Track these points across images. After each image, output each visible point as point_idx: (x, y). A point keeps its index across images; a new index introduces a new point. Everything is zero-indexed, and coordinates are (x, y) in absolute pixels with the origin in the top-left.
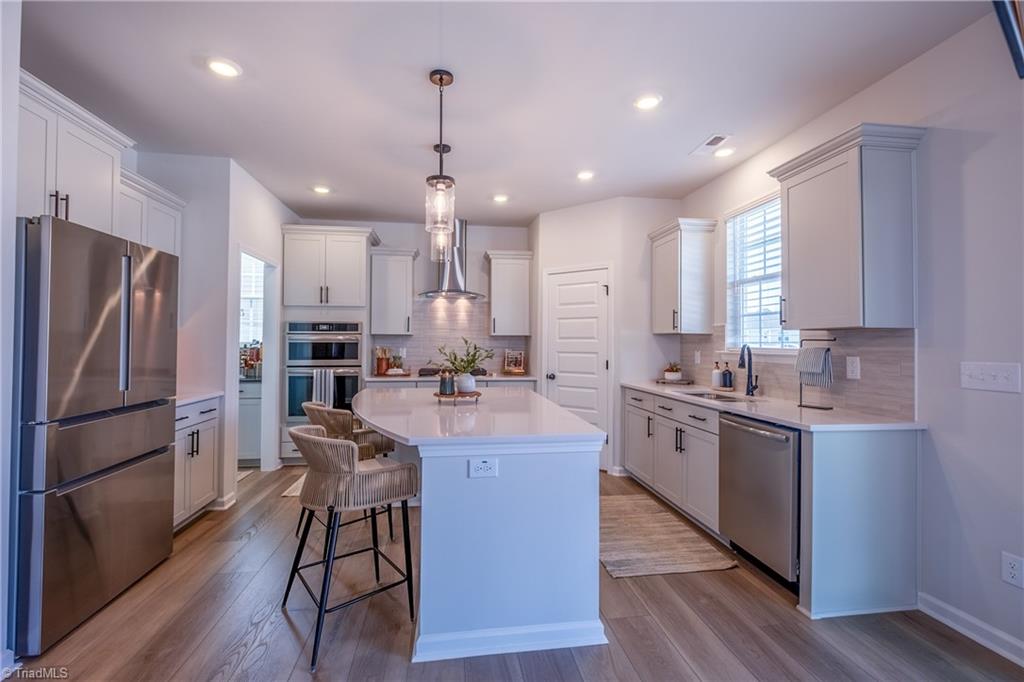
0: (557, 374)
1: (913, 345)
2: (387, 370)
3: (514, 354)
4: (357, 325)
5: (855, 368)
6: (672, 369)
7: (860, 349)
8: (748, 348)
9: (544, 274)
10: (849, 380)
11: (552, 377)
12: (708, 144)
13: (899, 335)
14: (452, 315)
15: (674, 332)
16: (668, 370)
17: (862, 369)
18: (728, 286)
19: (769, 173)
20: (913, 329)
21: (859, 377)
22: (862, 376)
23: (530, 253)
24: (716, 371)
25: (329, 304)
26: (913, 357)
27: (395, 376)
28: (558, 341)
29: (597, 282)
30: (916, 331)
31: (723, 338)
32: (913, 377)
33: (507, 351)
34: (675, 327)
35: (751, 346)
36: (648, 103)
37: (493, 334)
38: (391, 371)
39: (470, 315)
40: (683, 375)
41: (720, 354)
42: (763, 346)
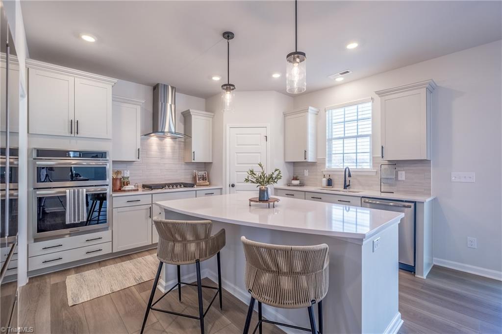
0: (236, 184)
1: (430, 166)
2: (121, 187)
3: (201, 173)
4: (106, 153)
5: (402, 175)
6: (295, 179)
7: (405, 168)
8: (348, 169)
9: (228, 128)
10: (399, 180)
11: (233, 186)
12: (340, 74)
13: (423, 162)
14: (162, 149)
15: (305, 161)
16: (293, 180)
17: (405, 176)
18: (327, 140)
19: (376, 92)
20: (430, 161)
21: (404, 179)
22: (405, 178)
23: (212, 114)
24: (325, 179)
25: (78, 135)
26: (430, 171)
27: (129, 191)
28: (236, 165)
29: (260, 134)
30: (432, 161)
31: (325, 164)
32: (430, 178)
33: (195, 171)
34: (305, 159)
35: (349, 167)
36: (352, 46)
37: (193, 161)
38: (127, 188)
39: (173, 148)
40: (300, 182)
41: (322, 171)
42: (358, 167)
